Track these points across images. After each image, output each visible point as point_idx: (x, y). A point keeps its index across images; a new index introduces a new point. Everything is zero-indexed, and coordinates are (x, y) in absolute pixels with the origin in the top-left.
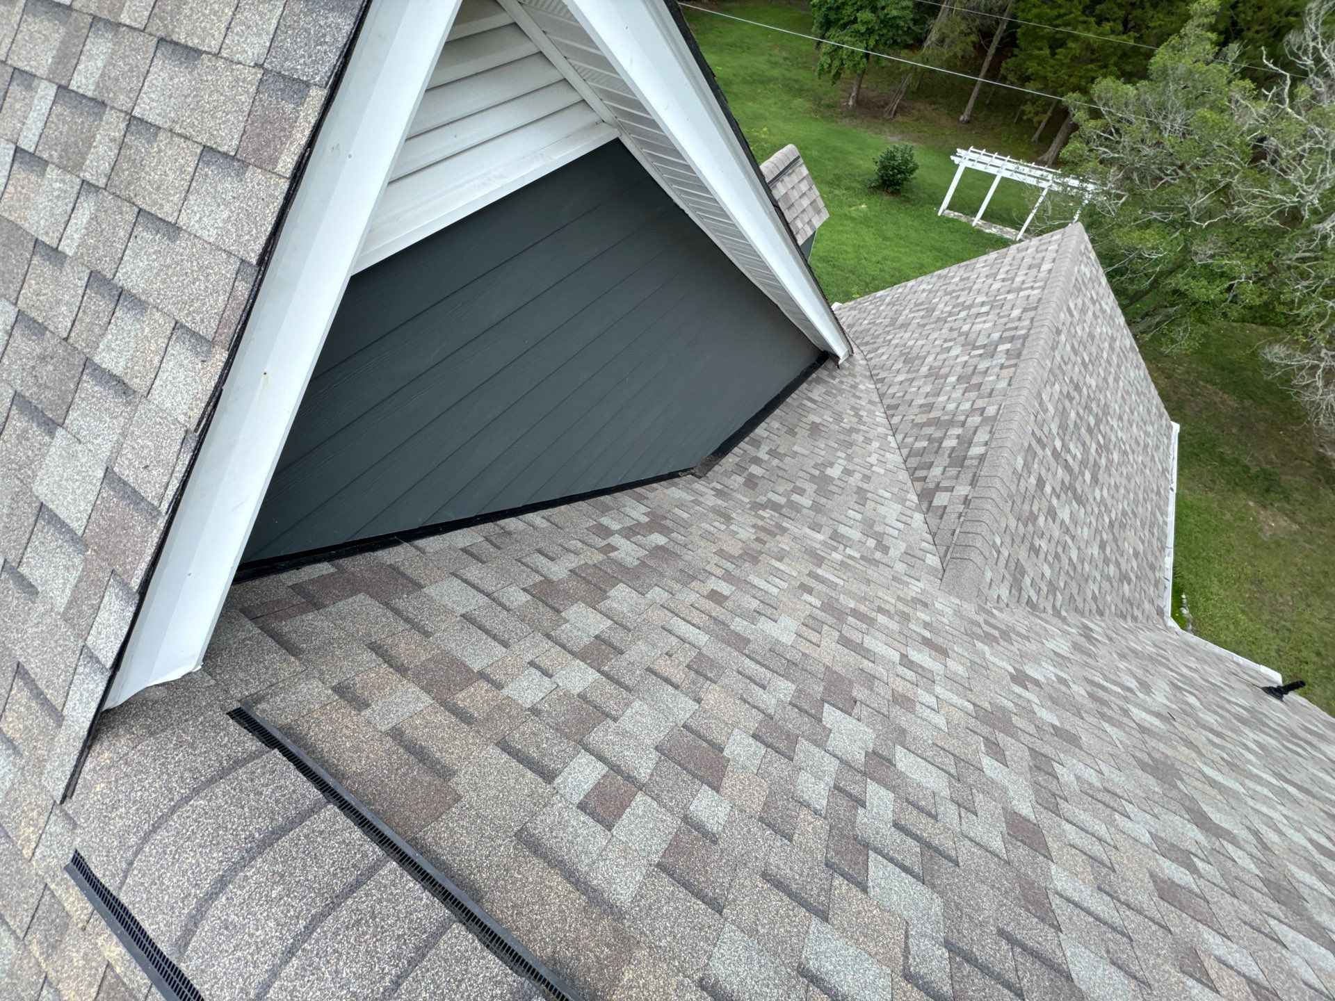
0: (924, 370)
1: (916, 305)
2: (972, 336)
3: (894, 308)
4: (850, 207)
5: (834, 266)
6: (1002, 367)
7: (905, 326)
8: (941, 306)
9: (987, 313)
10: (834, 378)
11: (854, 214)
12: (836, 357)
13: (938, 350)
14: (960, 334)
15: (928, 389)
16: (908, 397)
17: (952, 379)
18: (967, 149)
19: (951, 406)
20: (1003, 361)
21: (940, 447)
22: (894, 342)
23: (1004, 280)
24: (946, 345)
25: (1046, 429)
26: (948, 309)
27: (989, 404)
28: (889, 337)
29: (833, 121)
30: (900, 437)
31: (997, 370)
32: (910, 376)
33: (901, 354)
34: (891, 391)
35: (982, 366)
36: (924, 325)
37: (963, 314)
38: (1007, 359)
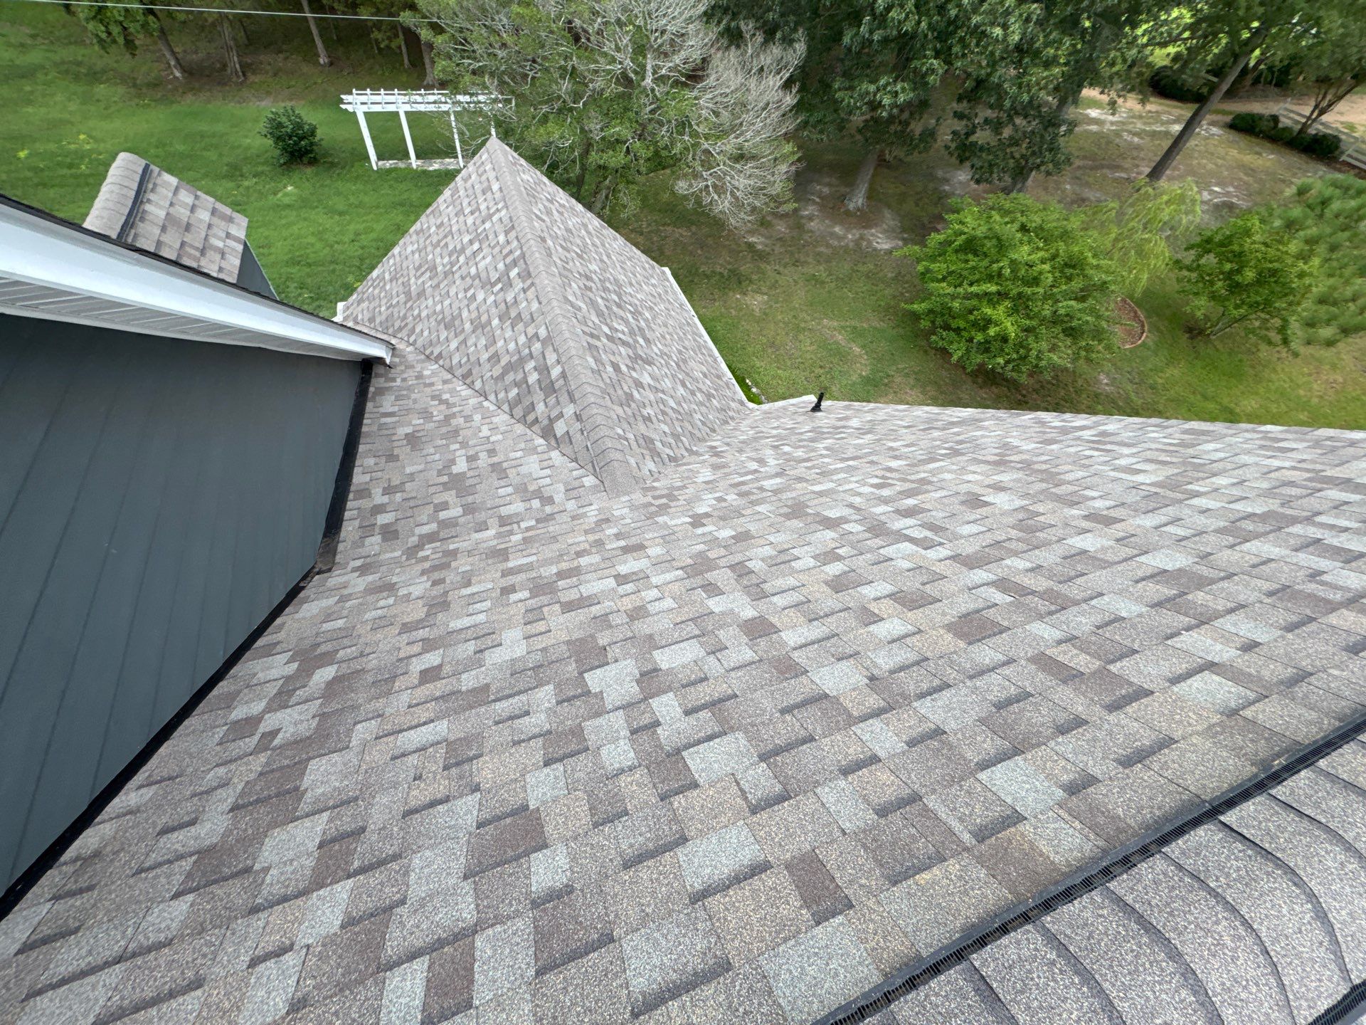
0: (468, 326)
1: (417, 269)
2: (483, 275)
3: (400, 281)
4: (275, 194)
5: (309, 265)
6: (525, 291)
7: (421, 294)
8: (438, 260)
9: (480, 249)
10: (394, 380)
11: (287, 200)
12: (380, 360)
13: (466, 302)
14: (473, 279)
15: (483, 342)
16: (473, 359)
17: (495, 322)
18: (351, 93)
19: (512, 346)
20: (521, 285)
21: (528, 386)
22: (424, 314)
23: (472, 213)
24: (469, 295)
25: (590, 324)
26: (446, 260)
27: (537, 327)
28: (416, 312)
29: (172, 102)
30: (492, 397)
31: (522, 295)
32: (461, 338)
33: (439, 323)
34: (455, 361)
35: (510, 298)
36: (438, 285)
37: (462, 259)
38: (524, 282)
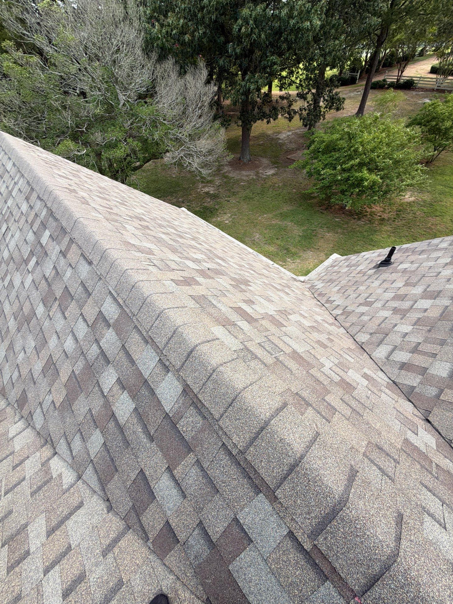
9: (8, 228)
14: (7, 263)
15: (32, 343)
16: (24, 373)
20: (58, 249)
21: (120, 427)
